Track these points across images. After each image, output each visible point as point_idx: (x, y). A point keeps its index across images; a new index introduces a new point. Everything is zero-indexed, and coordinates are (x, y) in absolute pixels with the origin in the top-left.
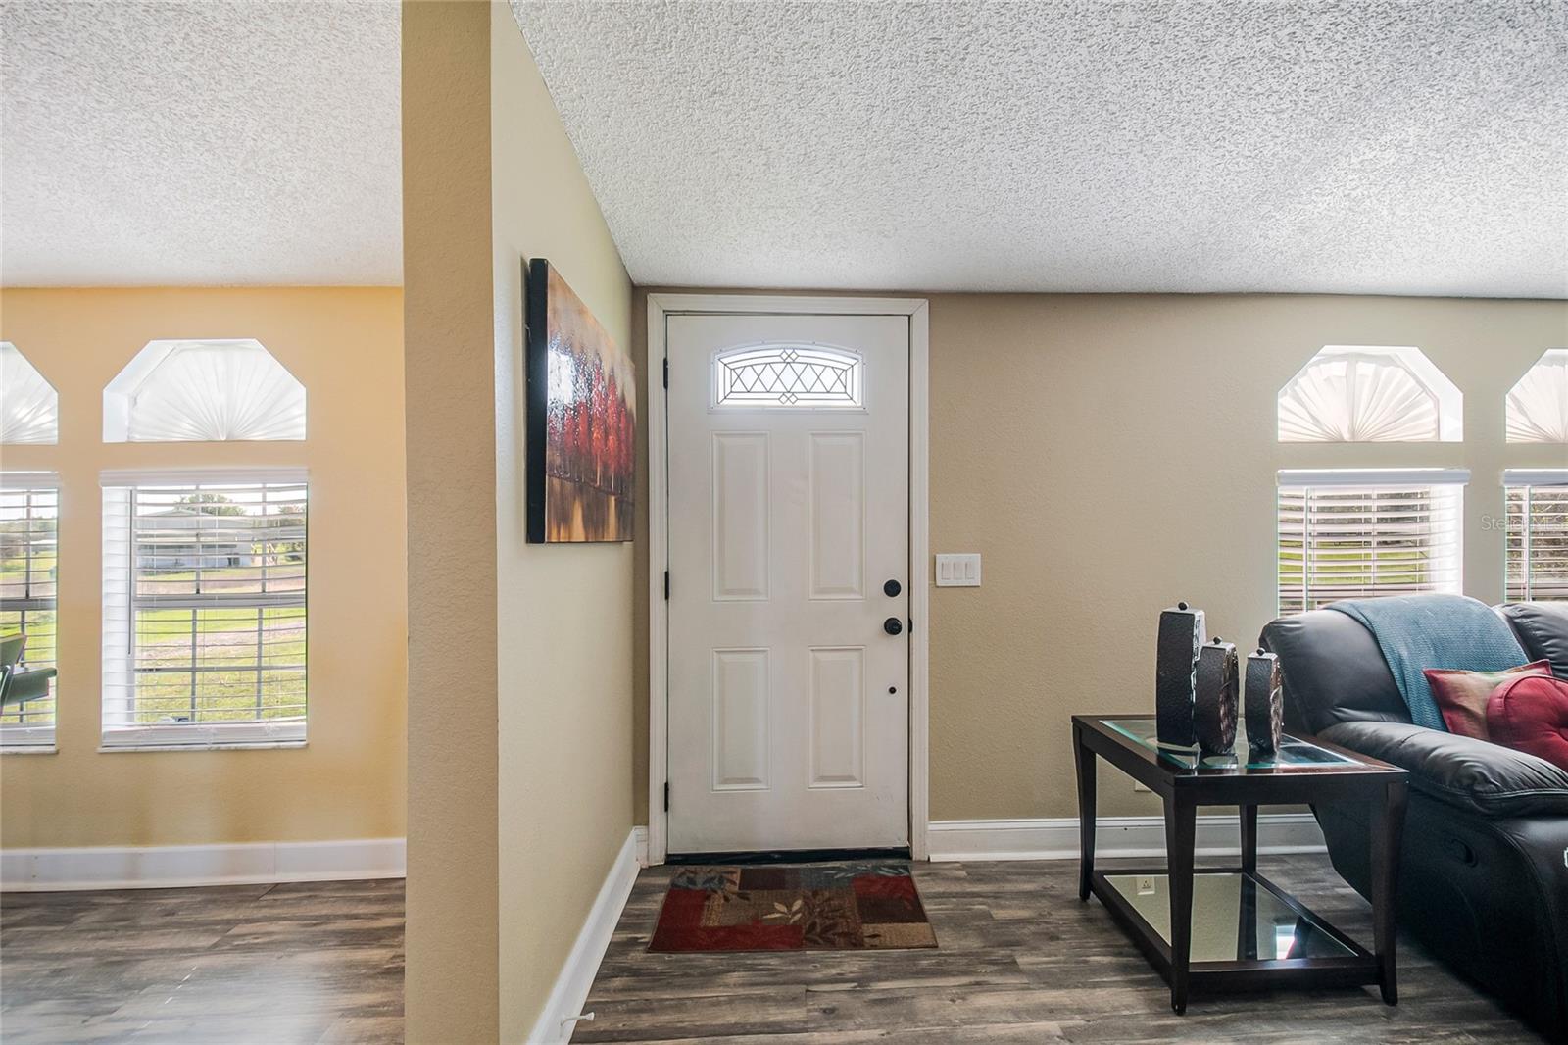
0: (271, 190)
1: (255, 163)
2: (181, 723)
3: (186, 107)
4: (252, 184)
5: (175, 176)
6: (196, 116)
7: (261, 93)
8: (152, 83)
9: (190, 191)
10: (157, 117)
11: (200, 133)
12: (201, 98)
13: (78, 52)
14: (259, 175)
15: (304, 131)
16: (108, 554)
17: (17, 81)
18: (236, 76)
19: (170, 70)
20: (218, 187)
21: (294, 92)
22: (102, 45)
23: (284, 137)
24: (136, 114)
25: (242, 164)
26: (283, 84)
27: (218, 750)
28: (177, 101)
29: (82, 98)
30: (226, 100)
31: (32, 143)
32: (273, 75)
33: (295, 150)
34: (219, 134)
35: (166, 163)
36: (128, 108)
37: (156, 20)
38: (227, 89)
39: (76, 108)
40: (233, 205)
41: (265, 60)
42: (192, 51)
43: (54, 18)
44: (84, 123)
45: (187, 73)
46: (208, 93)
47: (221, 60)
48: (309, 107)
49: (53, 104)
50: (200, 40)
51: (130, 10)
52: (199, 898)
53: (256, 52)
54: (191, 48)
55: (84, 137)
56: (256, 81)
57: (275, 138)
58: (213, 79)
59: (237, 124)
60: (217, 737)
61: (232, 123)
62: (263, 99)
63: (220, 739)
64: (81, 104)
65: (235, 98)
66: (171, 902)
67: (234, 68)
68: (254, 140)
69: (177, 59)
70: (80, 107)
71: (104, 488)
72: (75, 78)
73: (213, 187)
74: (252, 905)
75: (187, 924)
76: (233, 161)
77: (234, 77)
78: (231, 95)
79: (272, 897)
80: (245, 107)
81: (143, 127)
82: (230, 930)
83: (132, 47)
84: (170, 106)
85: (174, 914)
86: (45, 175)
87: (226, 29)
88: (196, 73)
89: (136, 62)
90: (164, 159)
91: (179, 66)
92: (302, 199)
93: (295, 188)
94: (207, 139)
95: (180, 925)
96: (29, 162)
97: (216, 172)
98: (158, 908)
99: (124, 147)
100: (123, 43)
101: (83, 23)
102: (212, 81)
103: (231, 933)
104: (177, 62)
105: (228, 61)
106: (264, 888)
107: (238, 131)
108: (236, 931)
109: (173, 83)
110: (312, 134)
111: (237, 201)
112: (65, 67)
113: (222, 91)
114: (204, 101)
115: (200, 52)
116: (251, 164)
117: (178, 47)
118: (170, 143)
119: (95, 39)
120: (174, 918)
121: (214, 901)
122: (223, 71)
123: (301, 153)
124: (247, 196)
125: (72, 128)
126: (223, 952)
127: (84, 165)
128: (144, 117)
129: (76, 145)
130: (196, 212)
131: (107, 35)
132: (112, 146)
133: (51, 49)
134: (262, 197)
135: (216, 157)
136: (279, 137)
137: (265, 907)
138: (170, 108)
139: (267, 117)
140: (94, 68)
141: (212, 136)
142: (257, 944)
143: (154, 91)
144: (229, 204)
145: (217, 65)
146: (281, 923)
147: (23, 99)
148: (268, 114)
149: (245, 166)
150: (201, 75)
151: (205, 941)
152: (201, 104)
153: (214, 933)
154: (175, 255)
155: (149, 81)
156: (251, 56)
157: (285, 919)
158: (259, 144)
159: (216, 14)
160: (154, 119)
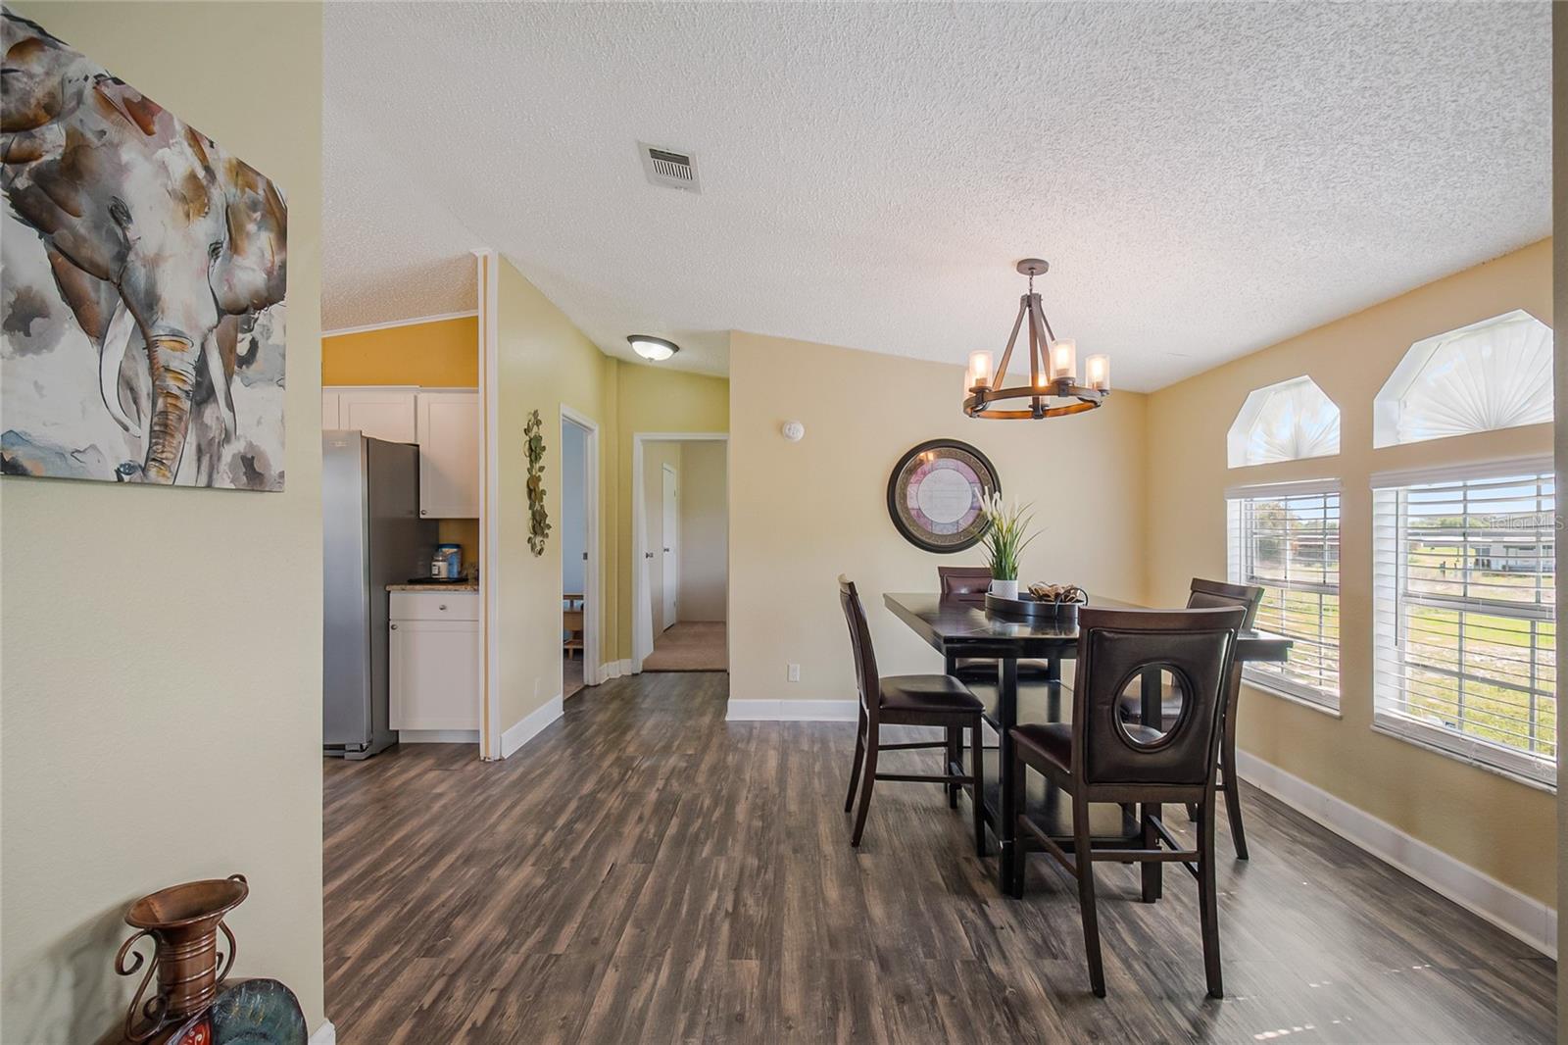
0: (1494, 140)
1: (1465, 123)
2: (1447, 727)
3: (1377, 114)
4: (1470, 146)
5: (1393, 180)
6: (1389, 116)
7: (1442, 51)
8: (1341, 113)
9: (1413, 186)
10: (1357, 138)
11: (1399, 128)
12: (1386, 97)
13: (1280, 127)
14: (1474, 133)
15: (1506, 56)
16: (1379, 550)
17: (1252, 176)
18: (1409, 53)
19: (1350, 91)
20: (1438, 167)
21: (1477, 25)
22: (1294, 110)
23: (1486, 77)
24: (1340, 147)
25: (1452, 133)
26: (1461, 27)
27: (1479, 767)
28: (1367, 114)
29: (1297, 160)
30: (1409, 82)
31: (1280, 214)
32: (1446, 26)
33: (1505, 82)
34: (1417, 118)
35: (1380, 173)
36: (1332, 146)
37: (1322, 60)
38: (1407, 72)
39: (1296, 171)
40: (1460, 177)
41: (1432, 18)
42: (1360, 63)
43: (1256, 114)
44: (1305, 179)
45: (1365, 85)
46: (1391, 88)
47: (1389, 51)
48: (1503, 27)
49: (1280, 178)
50: (1364, 48)
51: (1301, 68)
52: (1455, 916)
53: (1419, 18)
54: (1360, 60)
55: (1310, 190)
56: (1431, 44)
57: (1476, 84)
58: (1390, 72)
59: (1430, 97)
60: (1479, 754)
61: (1425, 100)
62: (1447, 56)
63: (1480, 756)
64: (1297, 165)
65: (1418, 74)
66: (1429, 903)
67: (1405, 47)
68: (1454, 101)
69: (1352, 79)
70: (1298, 168)
71: (1374, 490)
72: (1287, 148)
73: (1432, 171)
74: (1508, 960)
75: (1434, 932)
76: (1441, 135)
77: (1408, 56)
78: (1412, 75)
79: (1533, 966)
80: (1431, 77)
81: (1350, 154)
82: (1473, 968)
83: (1315, 95)
84: (1363, 121)
85: (1425, 915)
86: (1297, 234)
87: (1381, 20)
88: (1372, 78)
89: (1323, 104)
90: (1378, 170)
91: (1355, 83)
92: (1537, 127)
93: (1524, 121)
94: (1408, 130)
95: (1426, 928)
96: (1283, 230)
97: (1430, 155)
98: (1413, 901)
99: (1342, 180)
100: (1307, 97)
101: (1275, 103)
102: (1390, 75)
103: (1471, 971)
104: (1354, 81)
105: (1396, 47)
106: (1532, 953)
107: (1433, 104)
108: (1479, 972)
109: (1358, 101)
110: (1519, 51)
111: (1463, 171)
112: (1277, 145)
113: (1402, 77)
114: (1390, 98)
115: (1368, 57)
116: (1461, 127)
117: (1348, 68)
118: (1377, 154)
119: (1287, 109)
120: (1424, 919)
121: (1470, 929)
122: (1396, 59)
123: (1513, 81)
124: (1471, 160)
125: (1300, 188)
126: (1456, 983)
127: (1320, 211)
128: (1346, 145)
129: (1308, 199)
130: (1426, 203)
131: (1293, 100)
132: (1333, 185)
133: (1263, 138)
134: (1487, 151)
135: (1423, 141)
136: (1480, 82)
137: (1521, 971)
138: (1364, 124)
139: (1458, 71)
140: (1296, 132)
141: (1411, 124)
142: (1496, 1002)
143: (1345, 118)
144: (1456, 178)
145: (1388, 57)
146: (1534, 1002)
147: (1262, 186)
148: (1458, 66)
149: (1456, 132)
150: (1378, 77)
151: (1442, 959)
152: (1388, 102)
153: (1456, 959)
154: (1423, 251)
155: (1338, 113)
156: (1415, 25)
157: (1539, 1000)
158: (1462, 101)
159: (1367, 14)
160: (1355, 141)
